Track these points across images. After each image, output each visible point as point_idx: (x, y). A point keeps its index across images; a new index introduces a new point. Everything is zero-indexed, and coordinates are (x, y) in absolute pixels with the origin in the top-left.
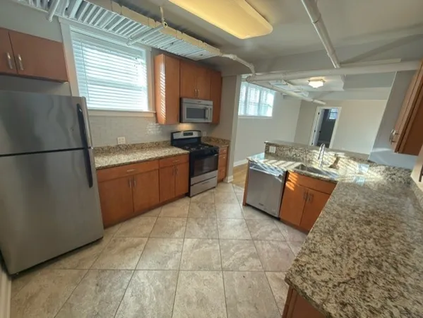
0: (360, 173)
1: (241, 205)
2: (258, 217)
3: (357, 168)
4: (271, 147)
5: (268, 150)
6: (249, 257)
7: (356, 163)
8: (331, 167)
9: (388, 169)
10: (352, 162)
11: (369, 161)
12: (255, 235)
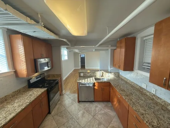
0: (109, 76)
1: (77, 103)
2: (87, 105)
3: (108, 75)
4: (81, 74)
5: (80, 75)
6: (98, 126)
7: (108, 74)
8: (102, 76)
9: (114, 73)
10: (106, 73)
11: (110, 72)
12: (92, 114)
